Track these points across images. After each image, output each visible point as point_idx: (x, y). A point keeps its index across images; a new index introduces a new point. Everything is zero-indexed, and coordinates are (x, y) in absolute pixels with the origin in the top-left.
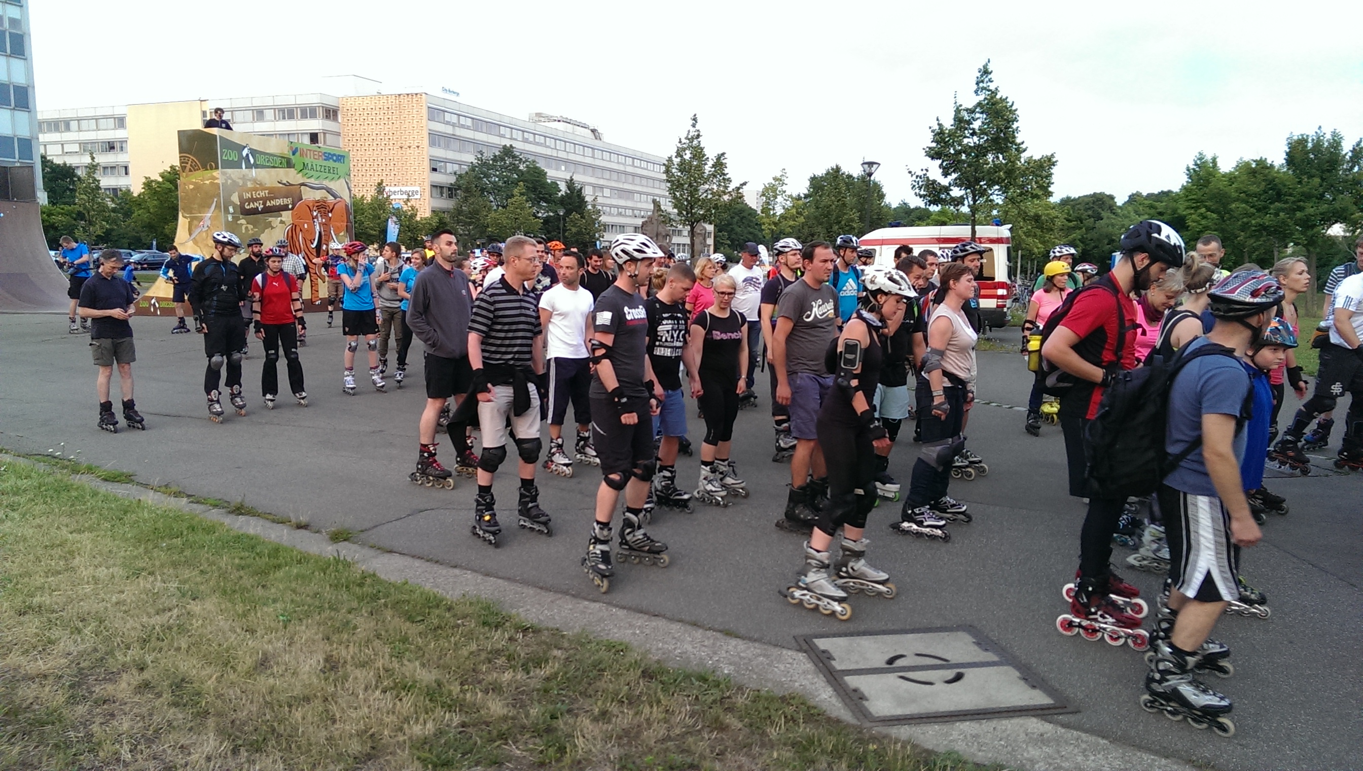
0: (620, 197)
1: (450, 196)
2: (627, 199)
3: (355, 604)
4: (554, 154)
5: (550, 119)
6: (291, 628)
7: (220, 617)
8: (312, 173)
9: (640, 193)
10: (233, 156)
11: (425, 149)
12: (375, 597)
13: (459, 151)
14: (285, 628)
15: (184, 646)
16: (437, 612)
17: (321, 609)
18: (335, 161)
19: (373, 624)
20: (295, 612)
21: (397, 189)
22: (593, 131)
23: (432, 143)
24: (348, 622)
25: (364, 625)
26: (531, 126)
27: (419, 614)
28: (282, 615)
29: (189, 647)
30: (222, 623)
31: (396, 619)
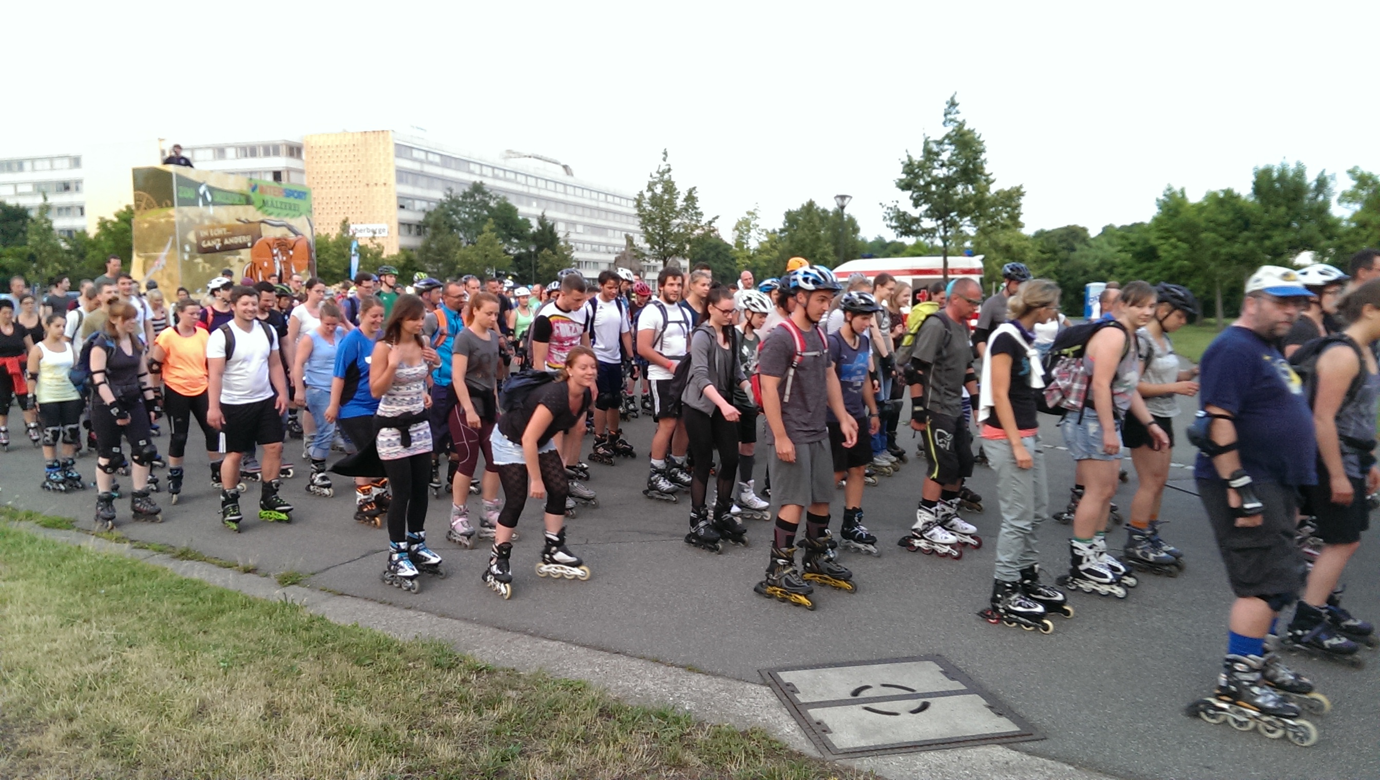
0: (594, 233)
1: (419, 234)
2: (598, 233)
3: (301, 649)
4: (525, 189)
5: (520, 156)
6: (231, 674)
7: (157, 664)
8: (271, 210)
9: (615, 229)
10: (189, 194)
11: (393, 187)
12: (322, 641)
13: (428, 188)
14: (226, 674)
15: (117, 694)
16: (387, 654)
17: (264, 653)
18: (296, 198)
19: (319, 668)
20: (237, 658)
21: (362, 227)
22: (565, 167)
23: (400, 181)
24: (292, 667)
25: (309, 669)
26: (500, 163)
27: (368, 658)
28: (222, 661)
29: (122, 696)
30: (158, 671)
31: (344, 663)
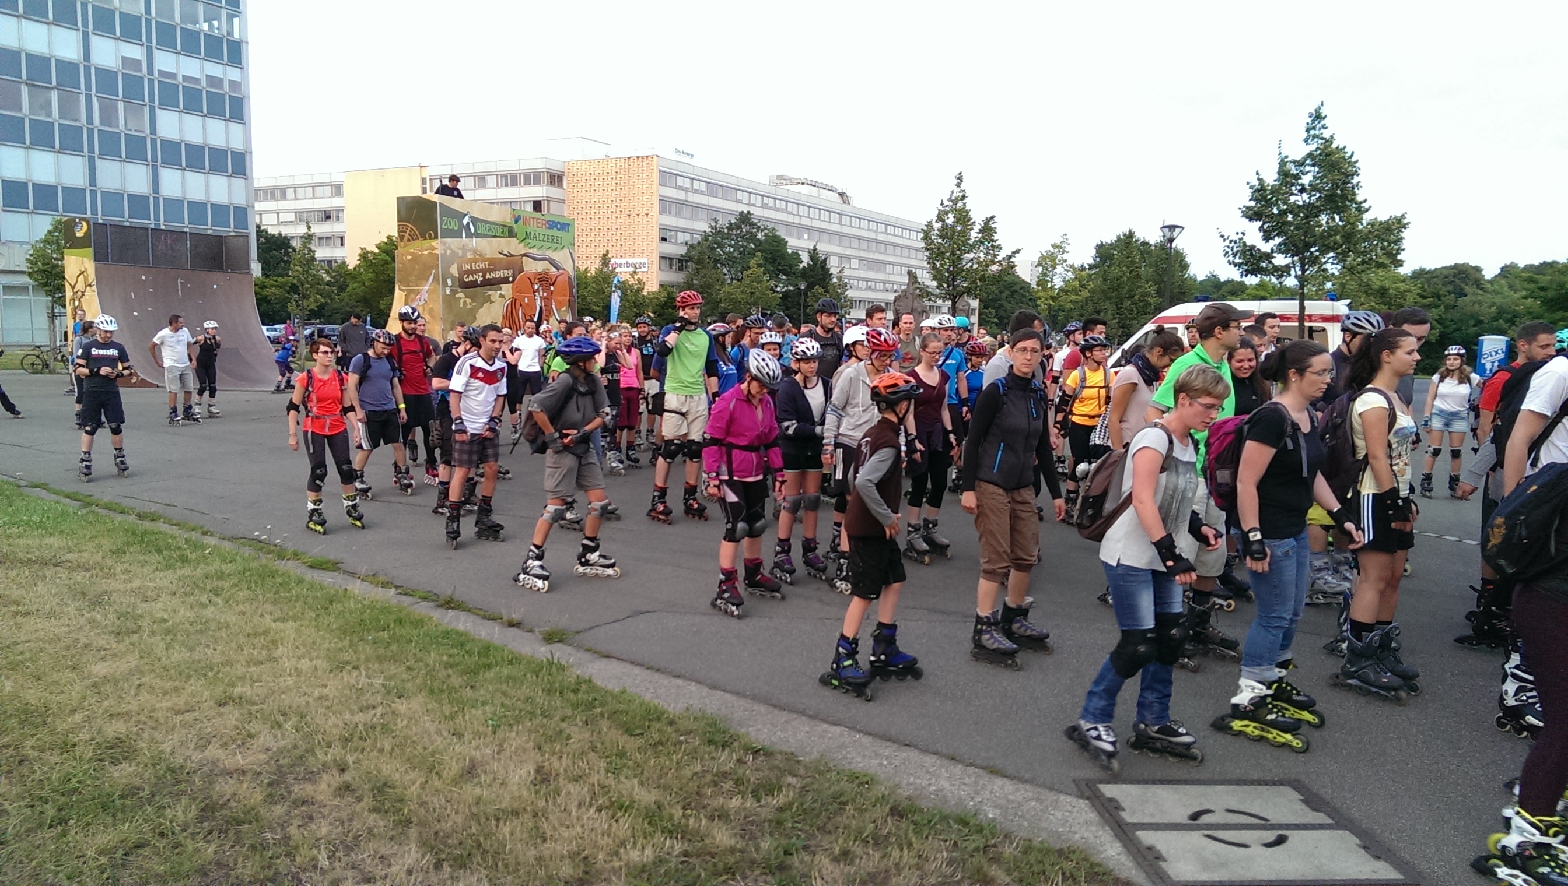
0: (870, 269)
1: (681, 269)
2: (878, 271)
3: (569, 712)
4: (797, 220)
5: (793, 182)
6: (500, 734)
7: (426, 718)
8: (533, 243)
9: (893, 264)
10: (453, 225)
11: (655, 217)
12: (591, 706)
13: (692, 219)
14: (495, 733)
15: (387, 747)
16: (658, 725)
17: (532, 715)
18: (559, 230)
19: (587, 735)
20: (505, 716)
21: (623, 261)
22: (842, 194)
23: (663, 211)
24: (561, 731)
25: (578, 735)
26: (771, 190)
27: (638, 727)
28: (491, 719)
29: (393, 749)
30: (428, 725)
31: (613, 731)
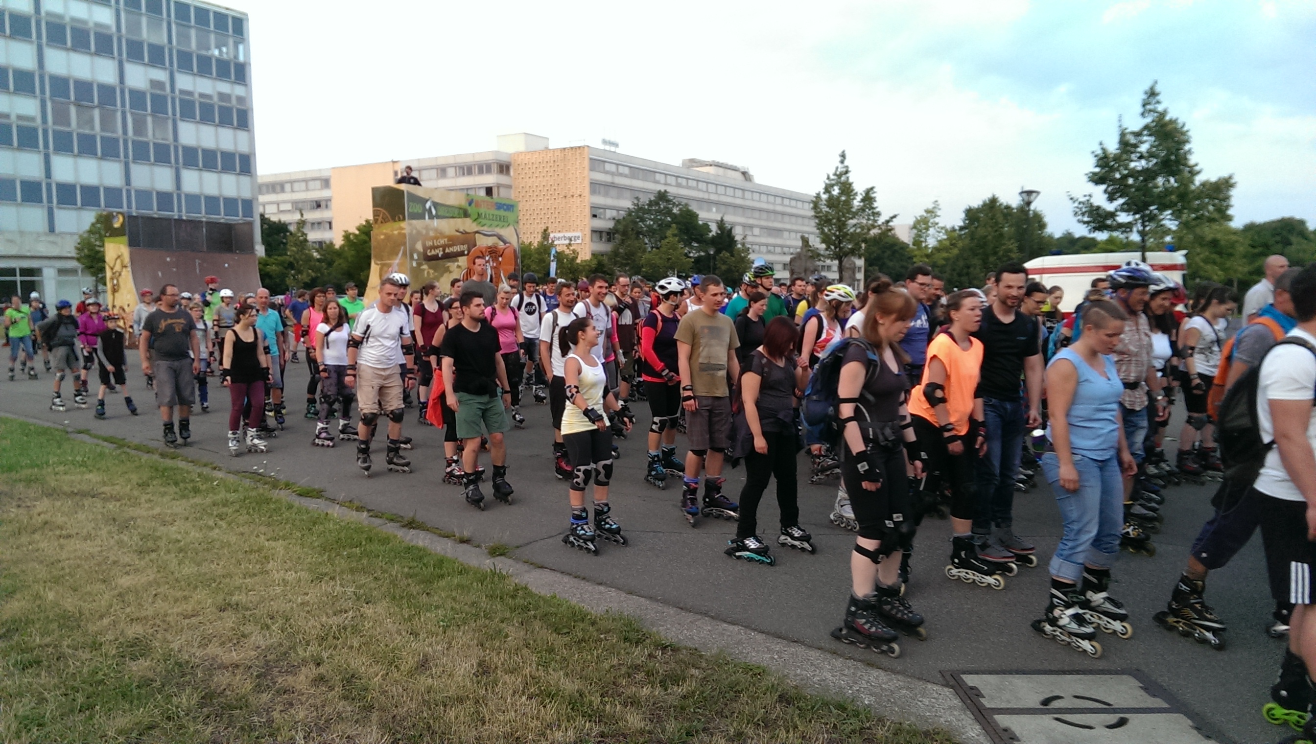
0: (770, 235)
1: (609, 240)
2: (777, 236)
3: (508, 614)
4: (706, 196)
5: (703, 164)
6: (449, 633)
7: (389, 620)
8: (484, 222)
9: (790, 231)
10: (418, 209)
11: (587, 197)
12: (525, 609)
13: (617, 198)
14: (445, 633)
15: (356, 644)
16: (582, 625)
17: (477, 617)
18: (505, 210)
19: (523, 633)
20: (454, 618)
21: (560, 235)
22: (744, 174)
23: (593, 192)
24: (500, 631)
25: (514, 634)
26: (684, 172)
27: (564, 627)
28: (442, 621)
29: (360, 646)
30: (389, 626)
31: (544, 630)
